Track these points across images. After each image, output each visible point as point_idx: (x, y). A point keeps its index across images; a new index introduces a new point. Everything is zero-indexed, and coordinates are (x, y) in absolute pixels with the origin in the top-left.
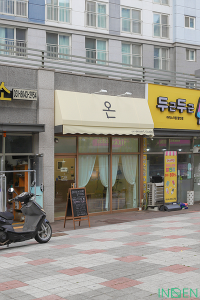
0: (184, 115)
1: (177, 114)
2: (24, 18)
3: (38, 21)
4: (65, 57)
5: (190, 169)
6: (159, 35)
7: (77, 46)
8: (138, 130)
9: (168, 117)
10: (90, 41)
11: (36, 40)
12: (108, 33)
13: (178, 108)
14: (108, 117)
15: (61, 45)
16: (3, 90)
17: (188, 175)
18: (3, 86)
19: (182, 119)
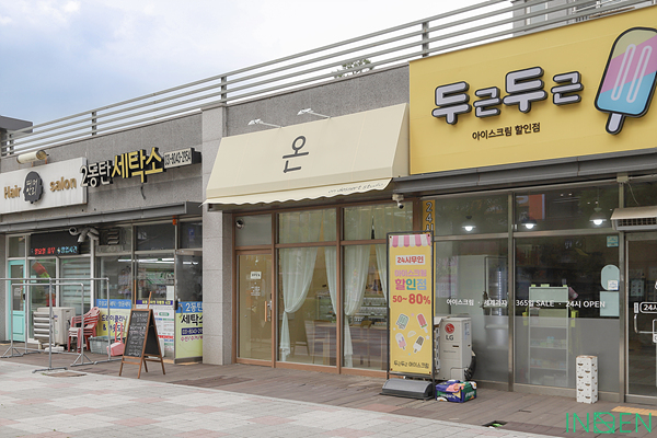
0: (544, 115)
1: (511, 120)
5: (614, 285)
8: (345, 187)
13: (508, 100)
14: (285, 171)
16: (154, 159)
17: (602, 304)
18: (154, 154)
19: (537, 128)
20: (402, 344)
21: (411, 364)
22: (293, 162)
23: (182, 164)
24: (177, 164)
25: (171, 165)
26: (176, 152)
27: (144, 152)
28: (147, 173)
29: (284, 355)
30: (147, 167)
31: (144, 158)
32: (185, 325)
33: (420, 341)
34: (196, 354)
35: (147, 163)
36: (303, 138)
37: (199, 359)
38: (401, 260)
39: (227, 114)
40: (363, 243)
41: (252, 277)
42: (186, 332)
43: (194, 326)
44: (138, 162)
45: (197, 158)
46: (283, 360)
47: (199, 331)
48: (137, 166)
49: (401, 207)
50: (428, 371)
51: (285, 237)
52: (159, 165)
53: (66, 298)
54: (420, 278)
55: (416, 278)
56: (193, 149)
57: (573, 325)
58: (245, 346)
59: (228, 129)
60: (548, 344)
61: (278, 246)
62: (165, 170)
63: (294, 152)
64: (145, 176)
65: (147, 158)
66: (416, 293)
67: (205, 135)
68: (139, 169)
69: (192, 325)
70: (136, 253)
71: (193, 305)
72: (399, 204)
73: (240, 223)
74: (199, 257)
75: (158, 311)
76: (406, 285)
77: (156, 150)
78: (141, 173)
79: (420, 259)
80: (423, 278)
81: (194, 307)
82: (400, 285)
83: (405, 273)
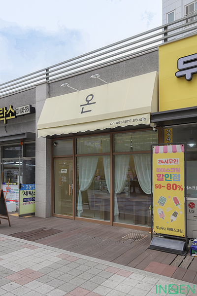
8: (120, 120)
14: (83, 112)
16: (10, 111)
18: (11, 109)
20: (162, 215)
21: (169, 229)
22: (86, 108)
23: (25, 113)
24: (22, 114)
25: (19, 114)
26: (22, 107)
27: (6, 108)
28: (7, 118)
29: (79, 214)
30: (7, 116)
31: (6, 111)
32: (26, 197)
33: (175, 214)
34: (31, 211)
35: (7, 113)
36: (92, 95)
37: (33, 214)
38: (160, 162)
39: (49, 87)
40: (125, 153)
41: (62, 172)
42: (26, 200)
43: (31, 196)
44: (3, 113)
45: (33, 110)
46: (79, 217)
47: (33, 199)
48: (2, 115)
49: (156, 131)
50: (182, 234)
51: (80, 150)
52: (13, 114)
54: (175, 173)
55: (172, 173)
56: (30, 106)
58: (58, 204)
59: (49, 94)
61: (76, 155)
62: (16, 117)
63: (87, 103)
64: (6, 120)
65: (7, 111)
66: (172, 183)
67: (37, 98)
68: (3, 117)
69: (29, 196)
70: (3, 159)
71: (30, 186)
72: (154, 129)
73: (56, 143)
74: (33, 162)
75: (13, 188)
76: (164, 178)
77: (12, 107)
78: (4, 119)
79: (176, 161)
80: (178, 173)
81: (30, 187)
82: (160, 178)
83: (164, 170)
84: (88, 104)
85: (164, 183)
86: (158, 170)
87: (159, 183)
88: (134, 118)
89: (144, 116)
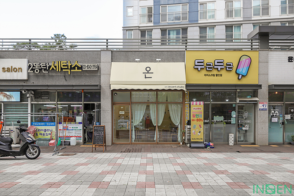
0: (223, 72)
1: (215, 72)
2: (186, 22)
3: (194, 22)
4: (212, 41)
5: (234, 116)
6: (286, 13)
7: (220, 33)
8: (170, 86)
9: (205, 75)
10: (229, 27)
11: (193, 33)
12: (242, 20)
13: (215, 67)
14: (146, 78)
15: (209, 33)
16: (76, 66)
17: (232, 121)
18: (76, 63)
19: (221, 75)
20: (194, 133)
21: (197, 139)
22: (148, 75)
23: (92, 69)
24: (89, 69)
25: (86, 69)
26: (89, 65)
30: (73, 68)
33: (200, 132)
36: (149, 68)
38: (194, 109)
39: (112, 54)
41: (120, 113)
48: (66, 67)
50: (202, 140)
52: (79, 68)
53: (7, 122)
55: (199, 114)
56: (98, 64)
57: (225, 126)
60: (218, 131)
62: (83, 71)
64: (71, 72)
65: (72, 65)
66: (199, 118)
68: (67, 69)
70: (59, 103)
75: (71, 127)
76: (196, 116)
78: (69, 70)
79: (200, 109)
80: (201, 114)
82: (194, 116)
83: (195, 113)
84: (148, 73)
85: (195, 119)
86: (193, 112)
87: (193, 118)
88: (178, 85)
89: (183, 86)
